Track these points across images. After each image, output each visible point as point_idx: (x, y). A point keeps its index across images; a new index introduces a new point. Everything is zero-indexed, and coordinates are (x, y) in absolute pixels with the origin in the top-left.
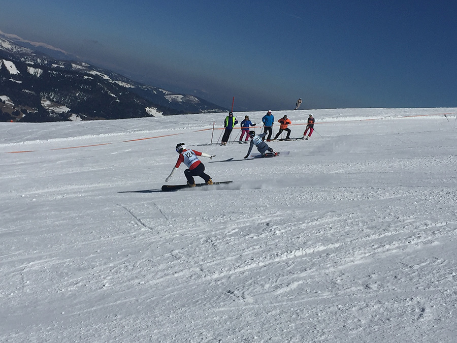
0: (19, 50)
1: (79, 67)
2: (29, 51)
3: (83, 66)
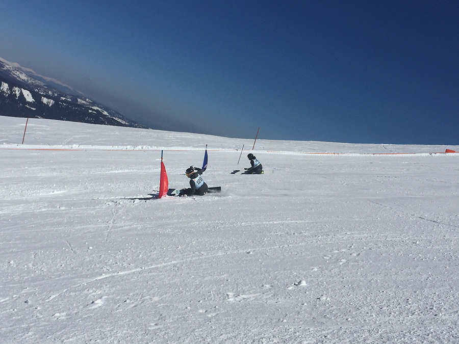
0: (34, 82)
2: (42, 84)
3: (87, 102)
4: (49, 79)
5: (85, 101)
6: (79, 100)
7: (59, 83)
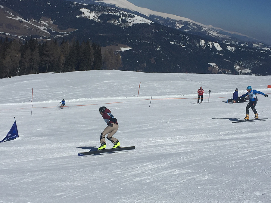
0: (222, 36)
1: (257, 45)
2: (228, 37)
3: (260, 45)
4: (232, 33)
5: (258, 44)
6: (254, 44)
7: (240, 34)
